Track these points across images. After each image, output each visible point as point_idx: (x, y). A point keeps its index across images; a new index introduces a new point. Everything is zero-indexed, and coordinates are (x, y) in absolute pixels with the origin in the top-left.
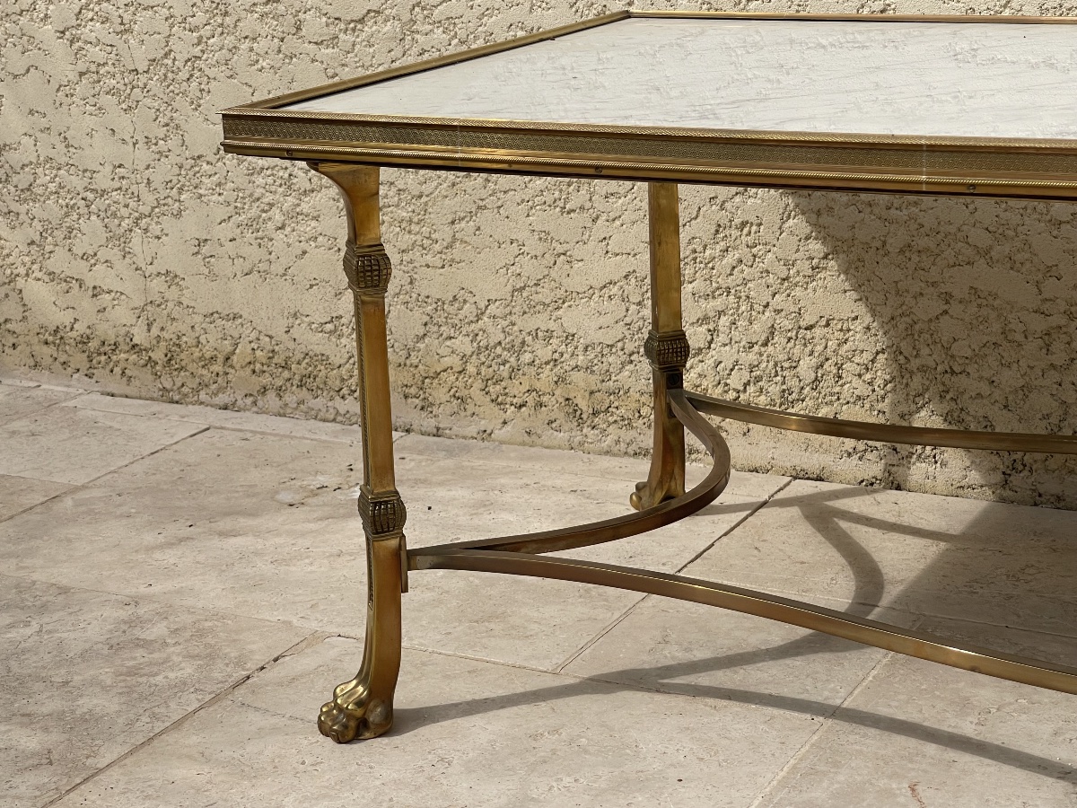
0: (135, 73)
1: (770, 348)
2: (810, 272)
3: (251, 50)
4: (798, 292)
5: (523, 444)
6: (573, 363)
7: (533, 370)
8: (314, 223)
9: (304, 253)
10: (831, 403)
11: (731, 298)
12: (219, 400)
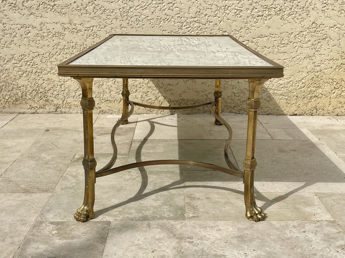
2: (19, 77)
4: (17, 81)
11: (5, 83)
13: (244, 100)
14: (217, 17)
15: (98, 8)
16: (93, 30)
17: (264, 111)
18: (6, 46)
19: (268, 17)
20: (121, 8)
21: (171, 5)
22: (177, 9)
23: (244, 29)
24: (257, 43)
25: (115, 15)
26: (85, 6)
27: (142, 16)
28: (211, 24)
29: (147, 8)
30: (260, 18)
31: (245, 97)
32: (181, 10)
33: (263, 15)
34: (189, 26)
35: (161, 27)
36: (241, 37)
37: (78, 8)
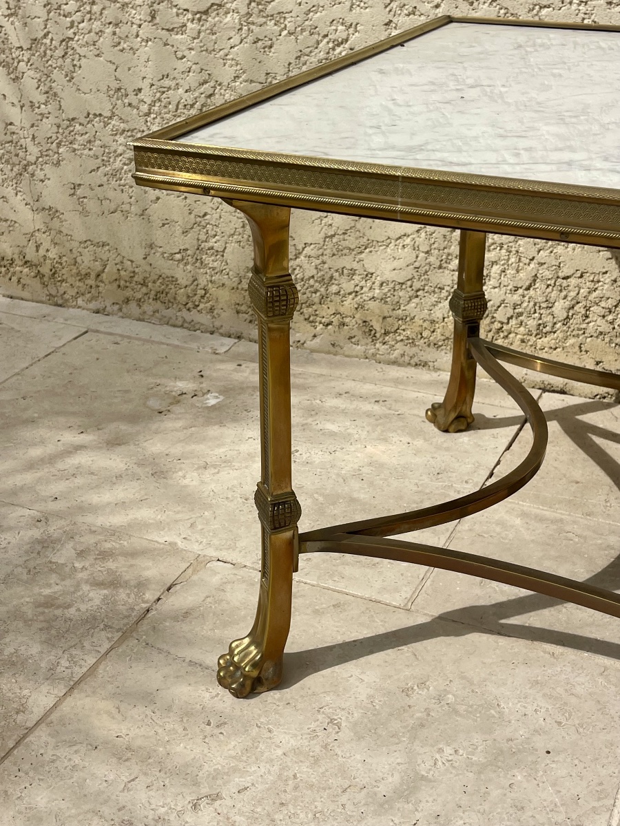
0: (20, 49)
1: (532, 292)
3: (114, 33)
5: (329, 353)
6: (370, 295)
7: (338, 299)
9: (158, 199)
10: (578, 336)
12: (93, 305)
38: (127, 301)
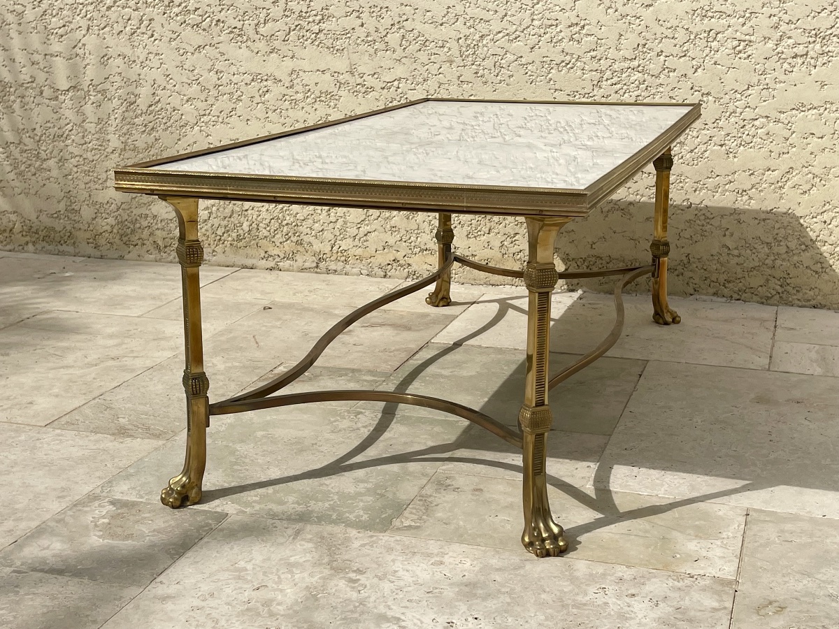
1: (232, 219)
3: (22, 101)
5: (137, 260)
6: (156, 227)
7: (140, 231)
8: (48, 173)
9: (44, 185)
10: (255, 240)
12: (8, 247)
13: (751, 265)
14: (688, 58)
15: (410, 37)
16: (398, 88)
17: (806, 296)
18: (220, 120)
19: (820, 59)
20: (461, 38)
21: (577, 29)
22: (589, 38)
23: (755, 88)
24: (790, 124)
25: (448, 54)
26: (384, 33)
27: (508, 55)
28: (671, 74)
29: (519, 36)
30: (800, 60)
31: (756, 259)
32: (599, 41)
33: (807, 55)
34: (619, 79)
35: (552, 82)
36: (747, 109)
37: (369, 39)
38: (27, 243)
